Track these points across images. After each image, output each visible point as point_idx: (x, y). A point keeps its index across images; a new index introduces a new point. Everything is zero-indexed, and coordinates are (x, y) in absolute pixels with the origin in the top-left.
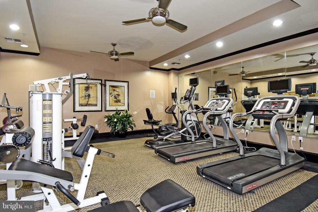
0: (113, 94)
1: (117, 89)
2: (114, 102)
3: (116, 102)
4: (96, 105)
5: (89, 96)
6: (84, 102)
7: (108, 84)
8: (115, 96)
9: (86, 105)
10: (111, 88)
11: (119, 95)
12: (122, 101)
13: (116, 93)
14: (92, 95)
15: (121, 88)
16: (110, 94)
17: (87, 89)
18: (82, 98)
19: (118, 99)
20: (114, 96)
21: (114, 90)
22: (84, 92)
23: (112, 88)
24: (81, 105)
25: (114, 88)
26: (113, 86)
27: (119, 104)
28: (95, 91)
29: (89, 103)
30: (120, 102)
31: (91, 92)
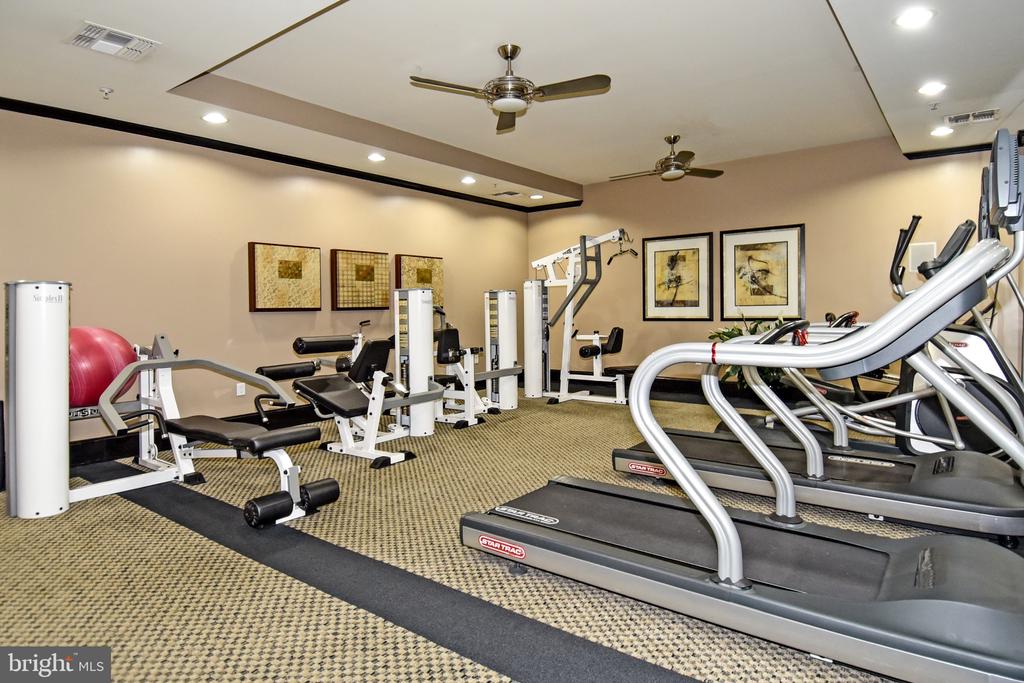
0: (747, 269)
1: (761, 255)
2: (749, 293)
3: (755, 292)
4: (696, 304)
5: (678, 280)
6: (667, 296)
7: (731, 241)
8: (753, 276)
9: (672, 304)
10: (739, 253)
11: (766, 272)
12: (778, 290)
13: (756, 266)
14: (686, 278)
15: (775, 248)
16: (738, 270)
17: (674, 261)
18: (663, 287)
19: (763, 283)
20: (749, 275)
21: (750, 258)
22: (667, 270)
23: (743, 252)
24: (659, 304)
25: (750, 253)
26: (745, 248)
27: (767, 298)
28: (693, 266)
29: (678, 298)
30: (771, 293)
31: (683, 270)
